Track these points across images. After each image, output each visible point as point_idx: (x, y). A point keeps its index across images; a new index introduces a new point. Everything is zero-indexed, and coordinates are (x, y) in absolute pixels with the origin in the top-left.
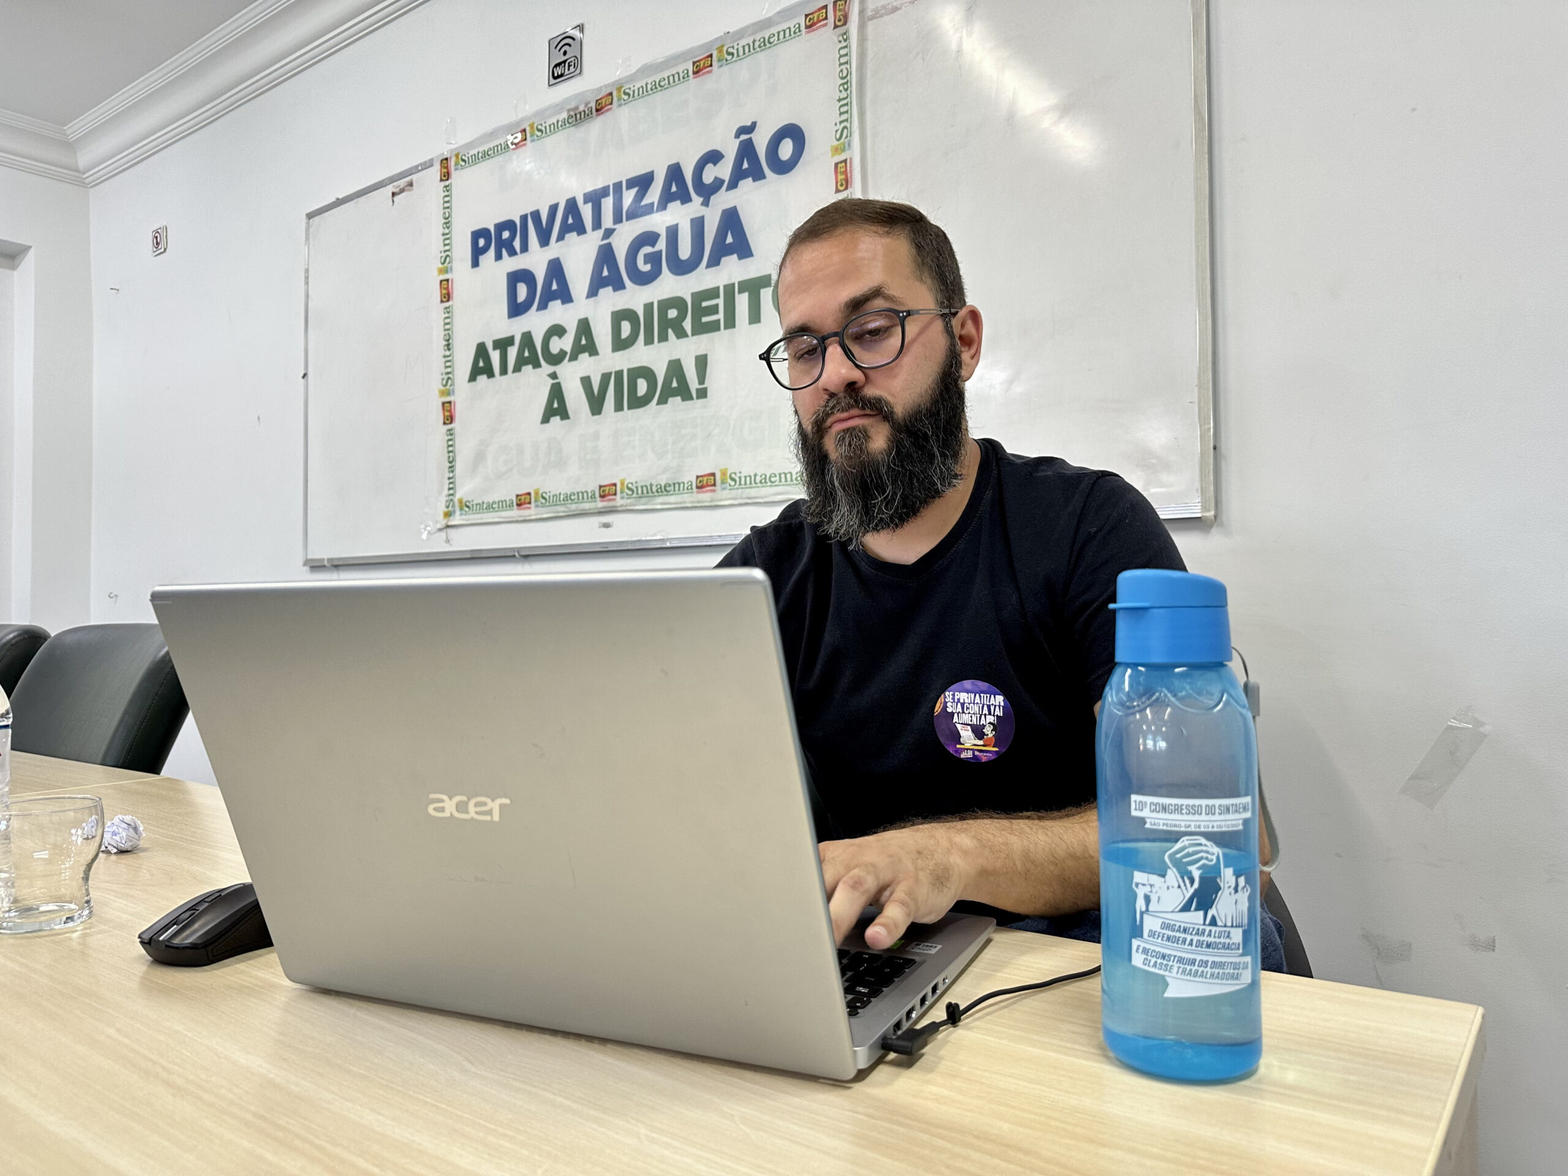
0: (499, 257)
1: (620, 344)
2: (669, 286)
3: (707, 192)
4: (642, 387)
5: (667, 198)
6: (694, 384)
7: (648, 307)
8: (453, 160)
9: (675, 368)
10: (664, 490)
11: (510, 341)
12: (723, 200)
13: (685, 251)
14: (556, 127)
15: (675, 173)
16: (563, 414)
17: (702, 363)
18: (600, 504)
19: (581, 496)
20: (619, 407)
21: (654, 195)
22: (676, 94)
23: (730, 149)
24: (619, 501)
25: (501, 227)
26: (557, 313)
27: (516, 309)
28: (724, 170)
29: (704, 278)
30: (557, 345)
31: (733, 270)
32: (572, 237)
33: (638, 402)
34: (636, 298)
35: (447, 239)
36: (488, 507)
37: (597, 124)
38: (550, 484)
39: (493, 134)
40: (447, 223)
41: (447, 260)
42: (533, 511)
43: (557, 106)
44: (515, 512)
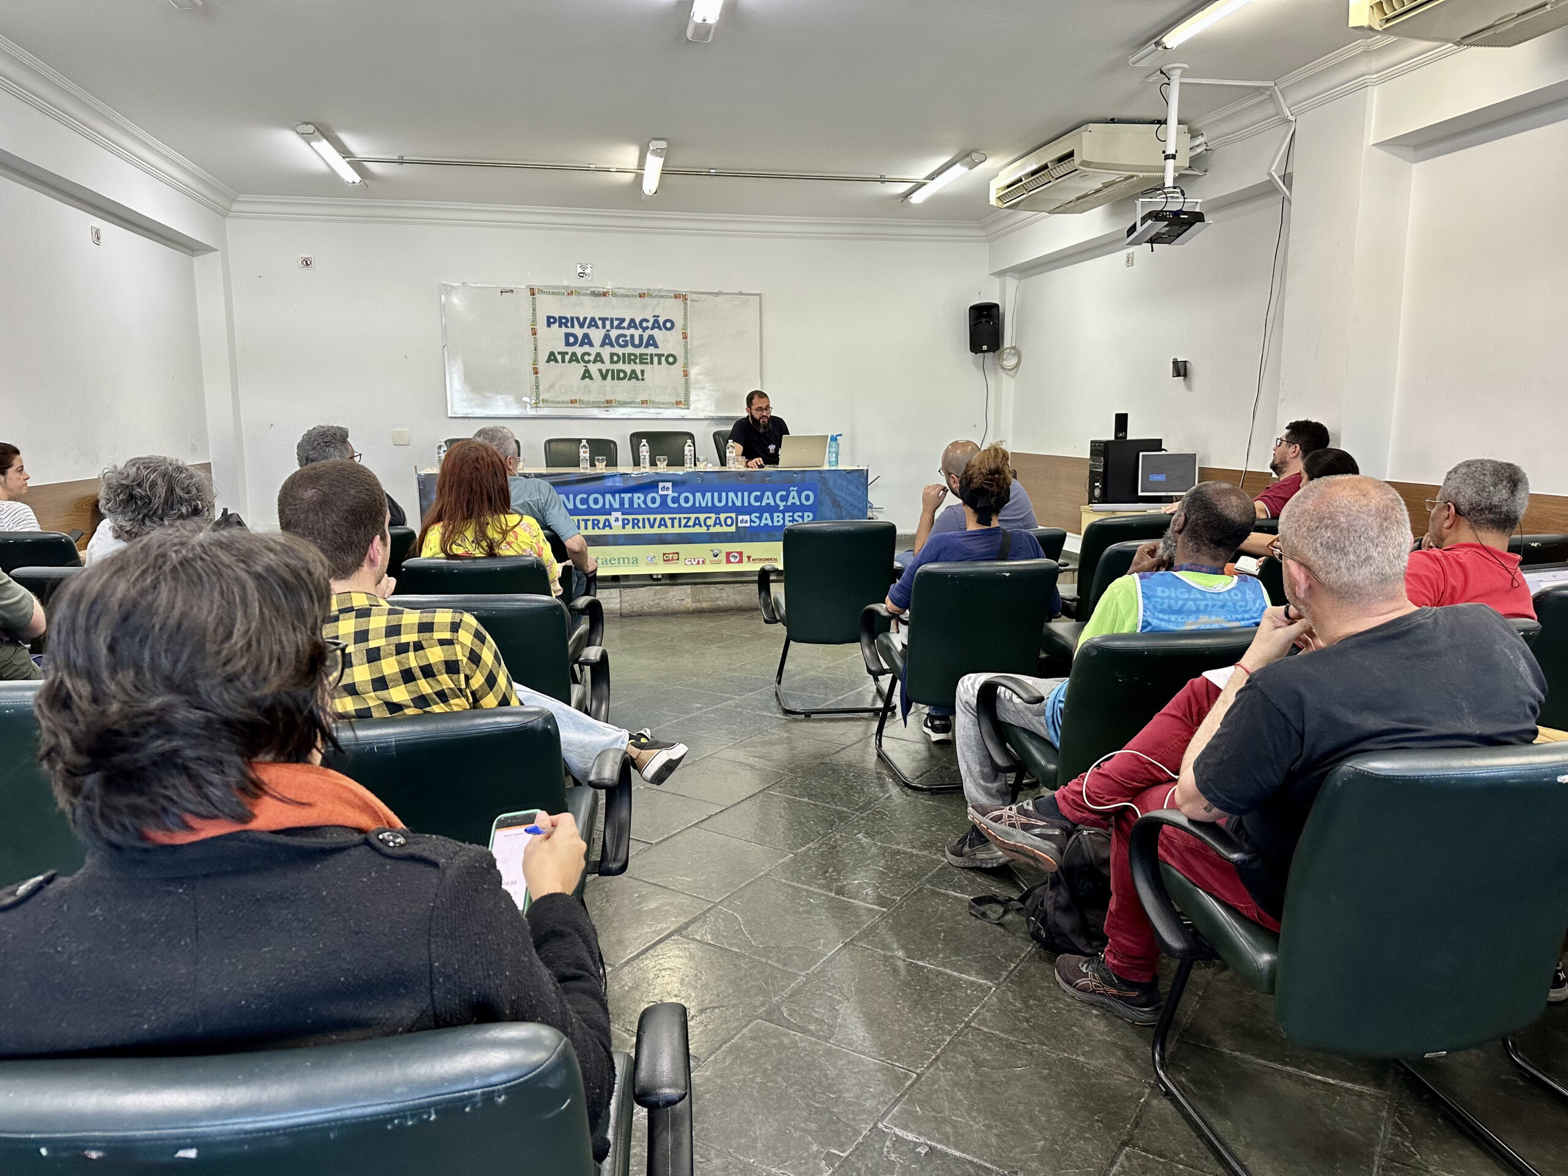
0: (560, 326)
1: (612, 362)
2: (630, 349)
3: (644, 329)
4: (622, 375)
5: (629, 327)
6: (640, 377)
7: (624, 354)
8: (536, 290)
9: (633, 372)
10: (630, 403)
11: (567, 353)
12: (649, 332)
13: (637, 342)
14: (585, 294)
15: (632, 321)
16: (591, 378)
17: (643, 372)
18: (606, 405)
19: (600, 402)
20: (613, 379)
21: (625, 324)
22: (633, 300)
23: (652, 320)
24: (613, 404)
25: (561, 318)
26: (586, 348)
27: (568, 344)
28: (650, 325)
29: (642, 350)
30: (586, 358)
31: (651, 350)
32: (593, 328)
33: (619, 379)
34: (620, 351)
35: (534, 314)
36: (557, 402)
37: (603, 298)
38: (585, 398)
39: (556, 287)
40: (534, 309)
41: (534, 323)
42: (578, 405)
43: (587, 289)
44: (570, 405)
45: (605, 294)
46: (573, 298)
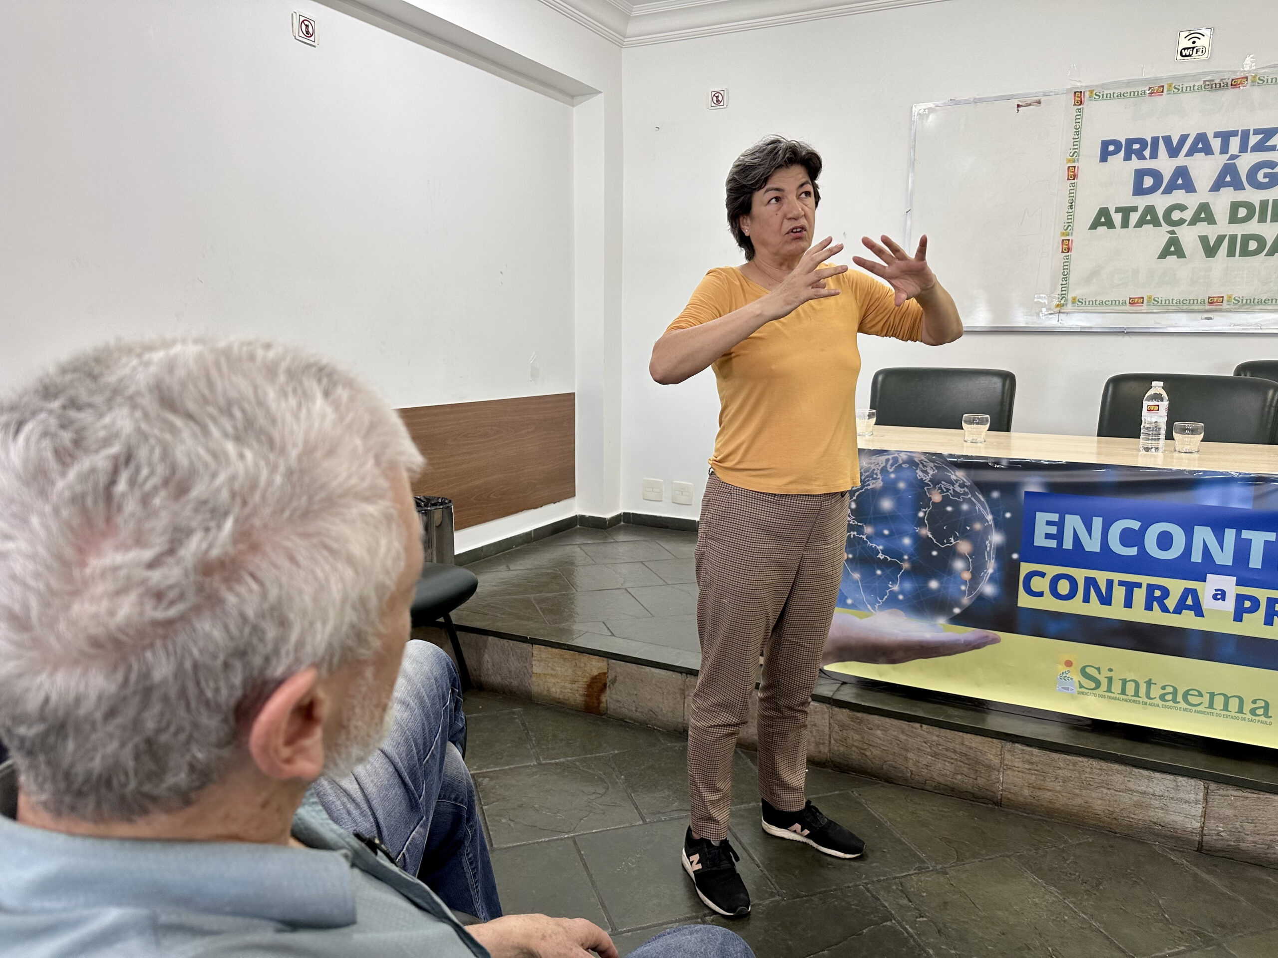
0: (1127, 158)
1: (1234, 219)
7: (1264, 202)
8: (1087, 94)
10: (1266, 302)
11: (1135, 209)
14: (1192, 89)
16: (1180, 253)
18: (1208, 307)
19: (1193, 302)
20: (1231, 253)
24: (1225, 305)
25: (1130, 142)
26: (1179, 196)
27: (1139, 190)
30: (1176, 215)
32: (1200, 155)
33: (1245, 252)
34: (1254, 196)
35: (1077, 141)
36: (1101, 303)
37: (1231, 93)
38: (1163, 293)
39: (1129, 83)
40: (1078, 132)
41: (1075, 155)
42: (1144, 308)
43: (1195, 77)
44: (1128, 308)
45: (1235, 84)
46: (1162, 100)
